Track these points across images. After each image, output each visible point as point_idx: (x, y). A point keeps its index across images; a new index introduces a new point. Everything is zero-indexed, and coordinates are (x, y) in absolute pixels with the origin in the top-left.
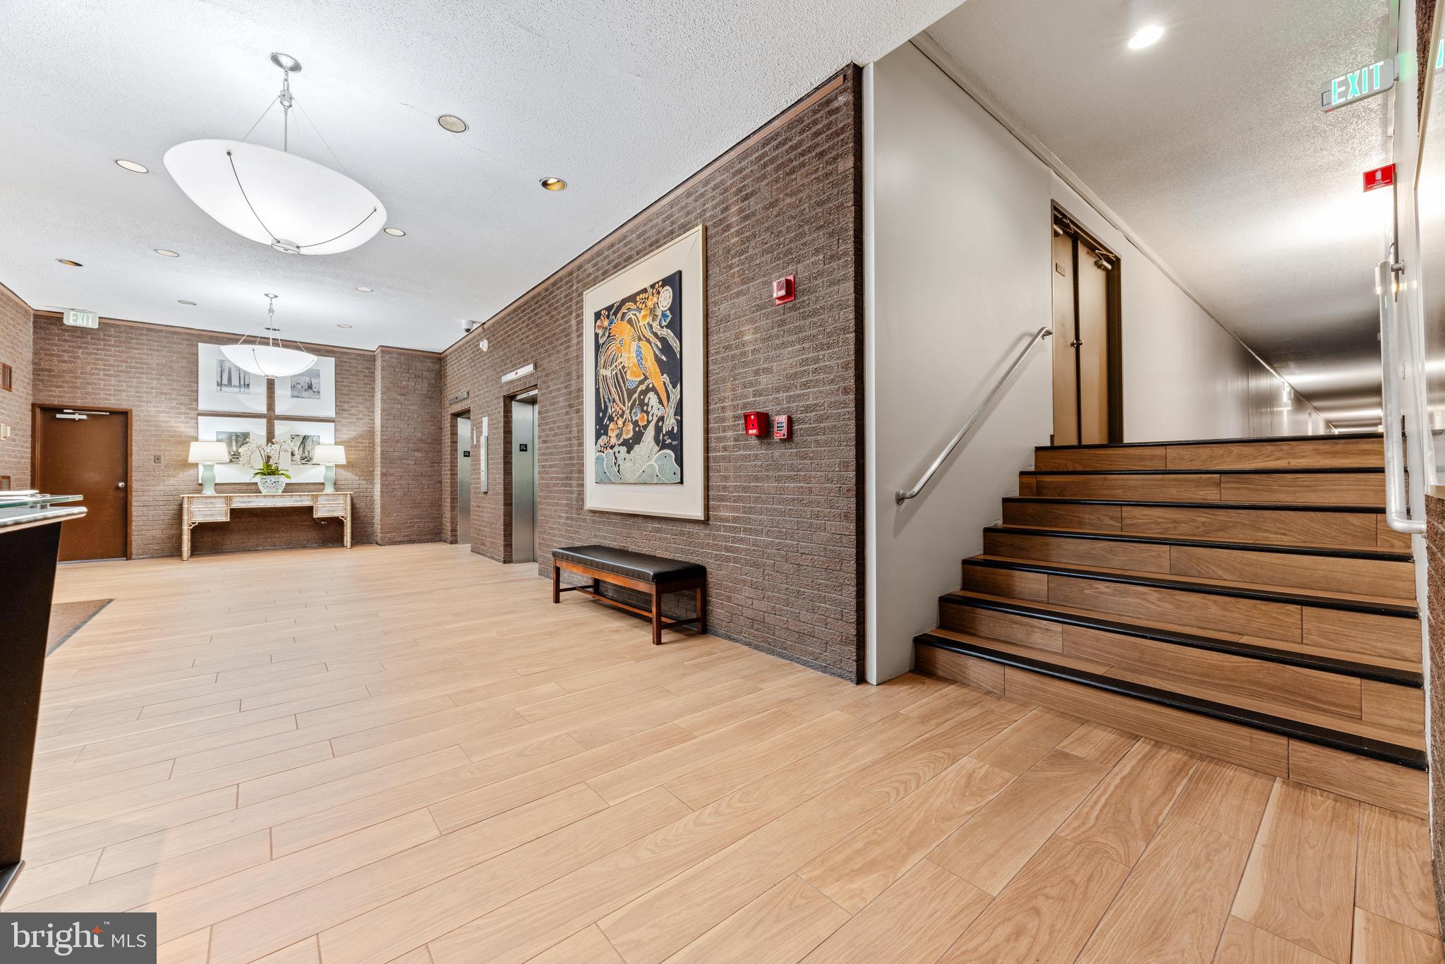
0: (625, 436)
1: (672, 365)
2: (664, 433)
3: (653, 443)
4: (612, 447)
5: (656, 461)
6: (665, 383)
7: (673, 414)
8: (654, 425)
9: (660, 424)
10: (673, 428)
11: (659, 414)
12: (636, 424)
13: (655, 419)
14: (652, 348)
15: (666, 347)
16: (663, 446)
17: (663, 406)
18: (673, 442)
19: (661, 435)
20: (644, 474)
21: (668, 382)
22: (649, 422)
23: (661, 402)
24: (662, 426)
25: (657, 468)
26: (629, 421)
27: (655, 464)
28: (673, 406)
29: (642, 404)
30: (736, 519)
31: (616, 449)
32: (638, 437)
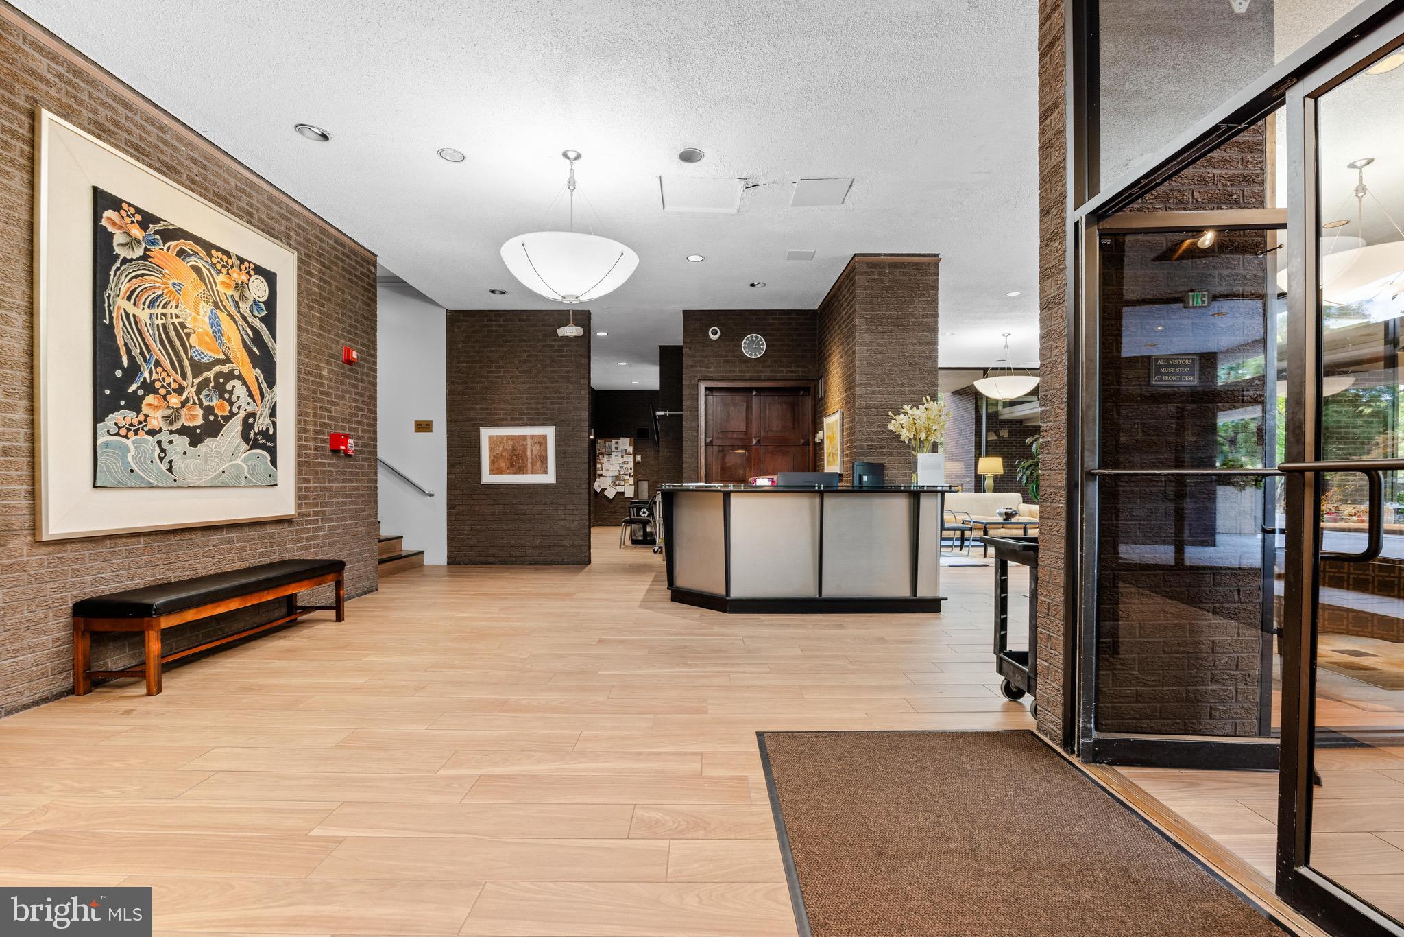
0: (184, 421)
1: (265, 362)
2: (256, 431)
3: (239, 439)
4: (152, 433)
5: (244, 461)
6: (257, 379)
7: (268, 414)
8: (241, 418)
9: (251, 420)
10: (268, 429)
11: (250, 409)
12: (209, 410)
13: (242, 414)
14: (239, 329)
15: (257, 338)
16: (255, 446)
17: (254, 401)
18: (265, 442)
19: (252, 434)
20: (224, 475)
21: (261, 378)
22: (232, 415)
23: (251, 396)
24: (254, 423)
25: (246, 469)
26: (194, 403)
27: (244, 465)
28: (268, 406)
29: (221, 390)
30: (315, 513)
31: (165, 437)
32: (212, 428)
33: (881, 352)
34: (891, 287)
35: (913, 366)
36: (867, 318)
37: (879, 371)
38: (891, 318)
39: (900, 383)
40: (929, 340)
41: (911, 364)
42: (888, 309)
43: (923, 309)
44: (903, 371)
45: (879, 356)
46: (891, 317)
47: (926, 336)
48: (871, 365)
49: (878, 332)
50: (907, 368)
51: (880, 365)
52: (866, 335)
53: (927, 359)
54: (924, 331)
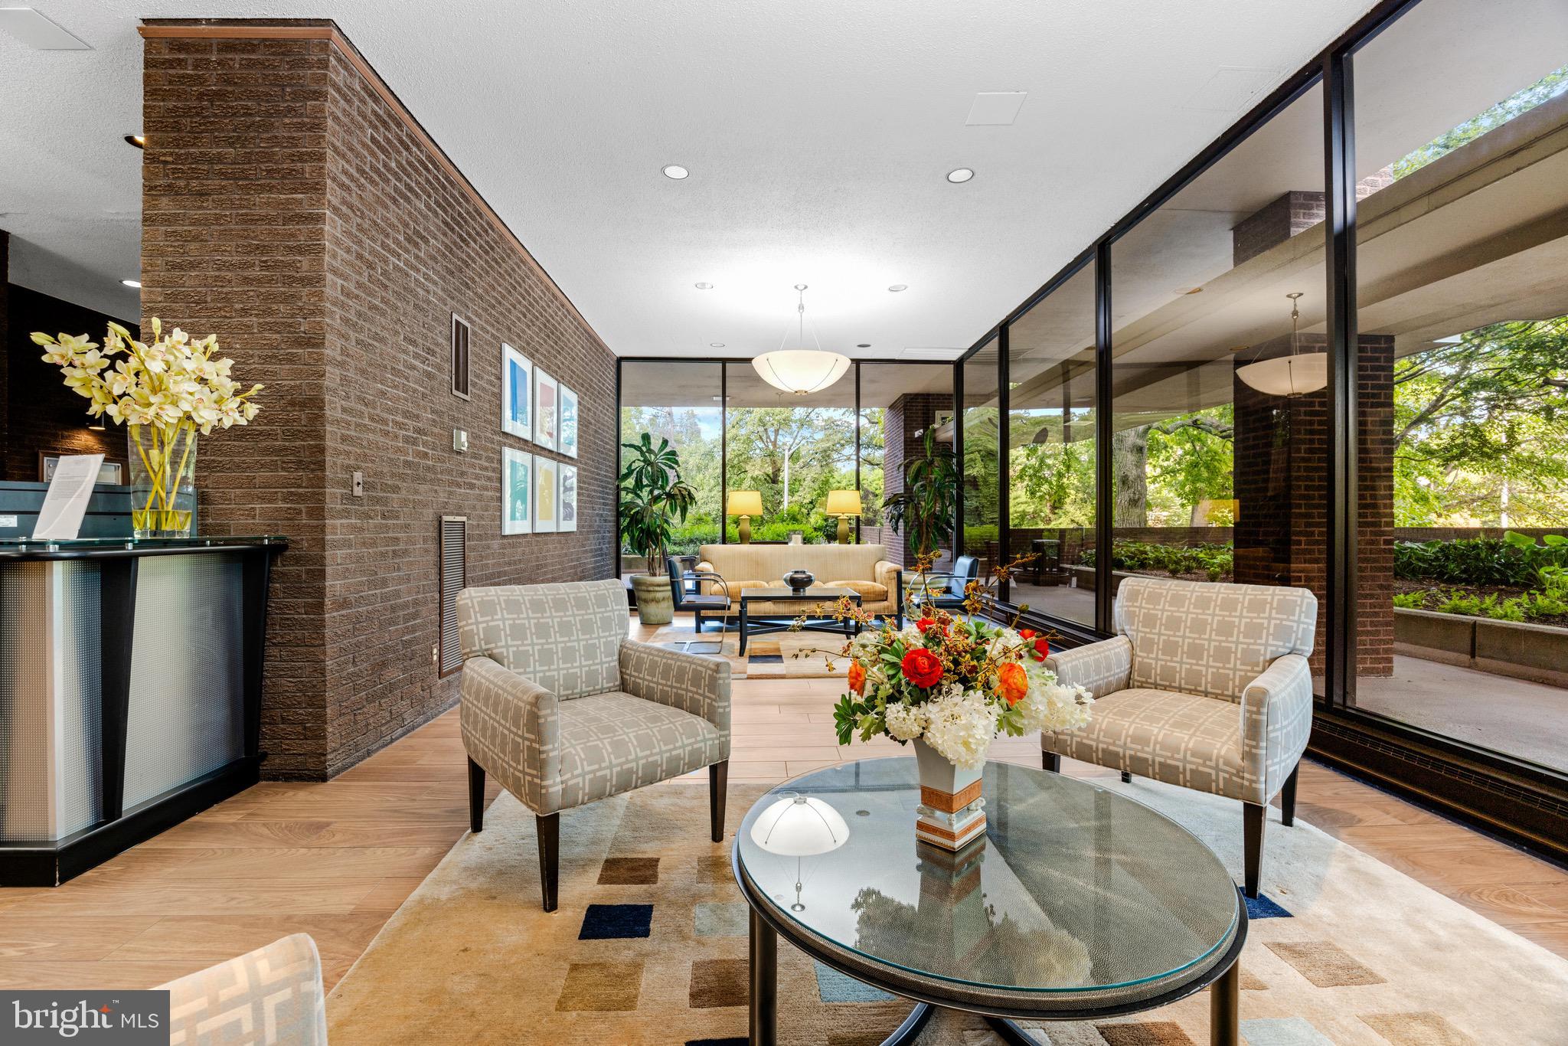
33: (196, 238)
34: (220, 95)
35: (268, 268)
36: (166, 163)
37: (190, 280)
38: (220, 162)
39: (238, 306)
40: (307, 210)
41: (265, 266)
42: (216, 142)
43: (293, 142)
44: (247, 281)
45: (193, 246)
46: (220, 159)
47: (300, 202)
48: (174, 267)
49: (191, 193)
50: (256, 272)
51: (193, 266)
52: (165, 201)
53: (300, 254)
54: (295, 191)
